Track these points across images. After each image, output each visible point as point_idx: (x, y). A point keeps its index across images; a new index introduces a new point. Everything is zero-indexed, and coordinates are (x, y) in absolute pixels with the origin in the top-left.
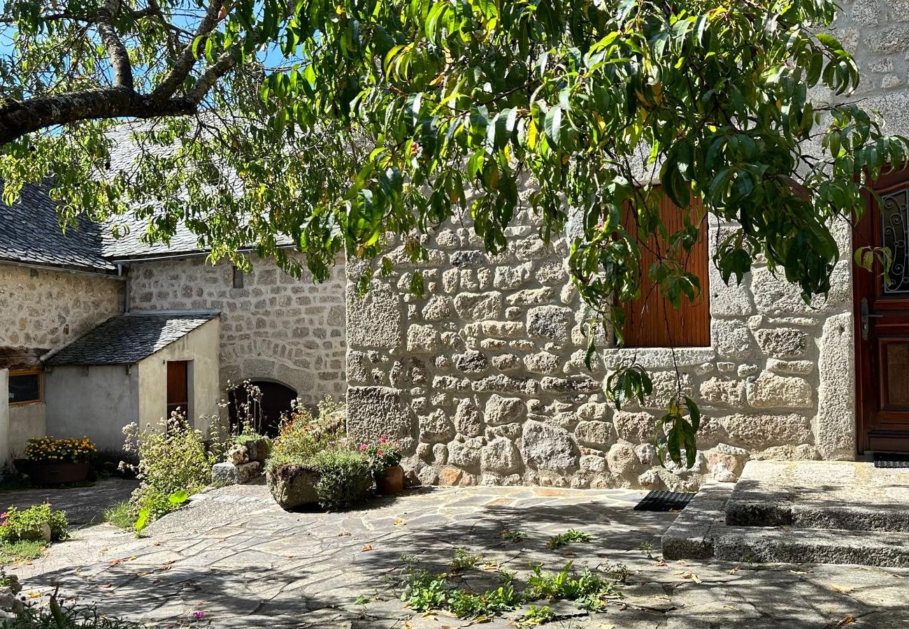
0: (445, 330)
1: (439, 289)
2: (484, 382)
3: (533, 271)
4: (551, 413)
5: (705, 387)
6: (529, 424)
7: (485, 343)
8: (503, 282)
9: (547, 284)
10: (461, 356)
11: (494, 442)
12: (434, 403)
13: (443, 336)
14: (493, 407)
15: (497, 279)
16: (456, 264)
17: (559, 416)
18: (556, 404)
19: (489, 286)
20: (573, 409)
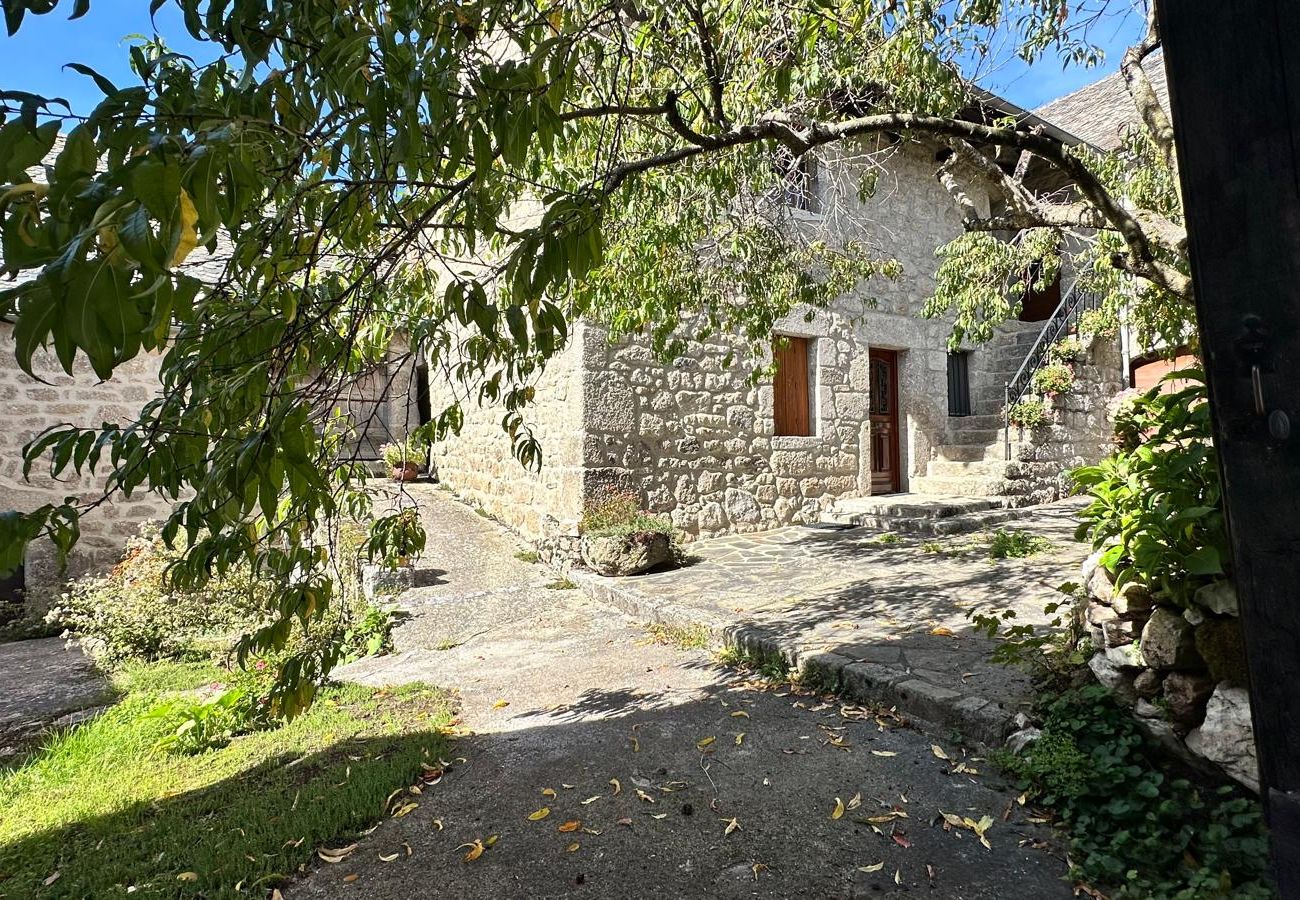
0: (668, 419)
1: (665, 386)
2: (698, 461)
3: (732, 380)
4: (741, 483)
5: (819, 460)
6: (729, 491)
7: (699, 430)
8: (712, 386)
9: (739, 390)
10: (681, 441)
11: (708, 506)
12: (660, 480)
13: (668, 424)
14: (705, 481)
15: (708, 383)
16: (678, 367)
17: (746, 484)
18: (745, 476)
19: (702, 388)
20: (754, 478)
